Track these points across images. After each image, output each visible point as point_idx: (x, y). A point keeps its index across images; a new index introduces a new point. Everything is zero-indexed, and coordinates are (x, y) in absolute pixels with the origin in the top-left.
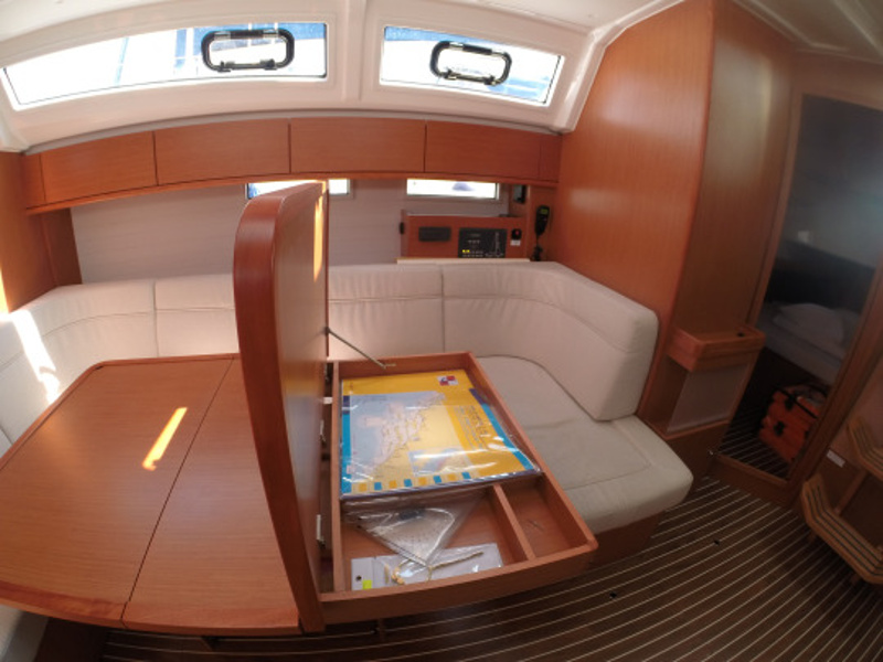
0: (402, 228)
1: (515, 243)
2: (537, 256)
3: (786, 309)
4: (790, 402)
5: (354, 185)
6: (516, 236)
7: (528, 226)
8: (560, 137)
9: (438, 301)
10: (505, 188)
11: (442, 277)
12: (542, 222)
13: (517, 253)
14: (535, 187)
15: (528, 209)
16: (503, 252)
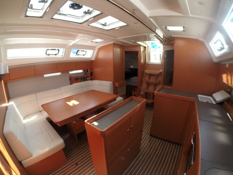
0: (70, 79)
1: (88, 78)
2: (92, 80)
3: (130, 79)
4: (135, 91)
5: (62, 73)
6: (88, 77)
7: (90, 76)
8: (92, 61)
9: (82, 89)
10: (84, 70)
11: (81, 85)
12: (92, 74)
13: (89, 80)
14: (90, 69)
15: (89, 73)
16: (87, 80)
